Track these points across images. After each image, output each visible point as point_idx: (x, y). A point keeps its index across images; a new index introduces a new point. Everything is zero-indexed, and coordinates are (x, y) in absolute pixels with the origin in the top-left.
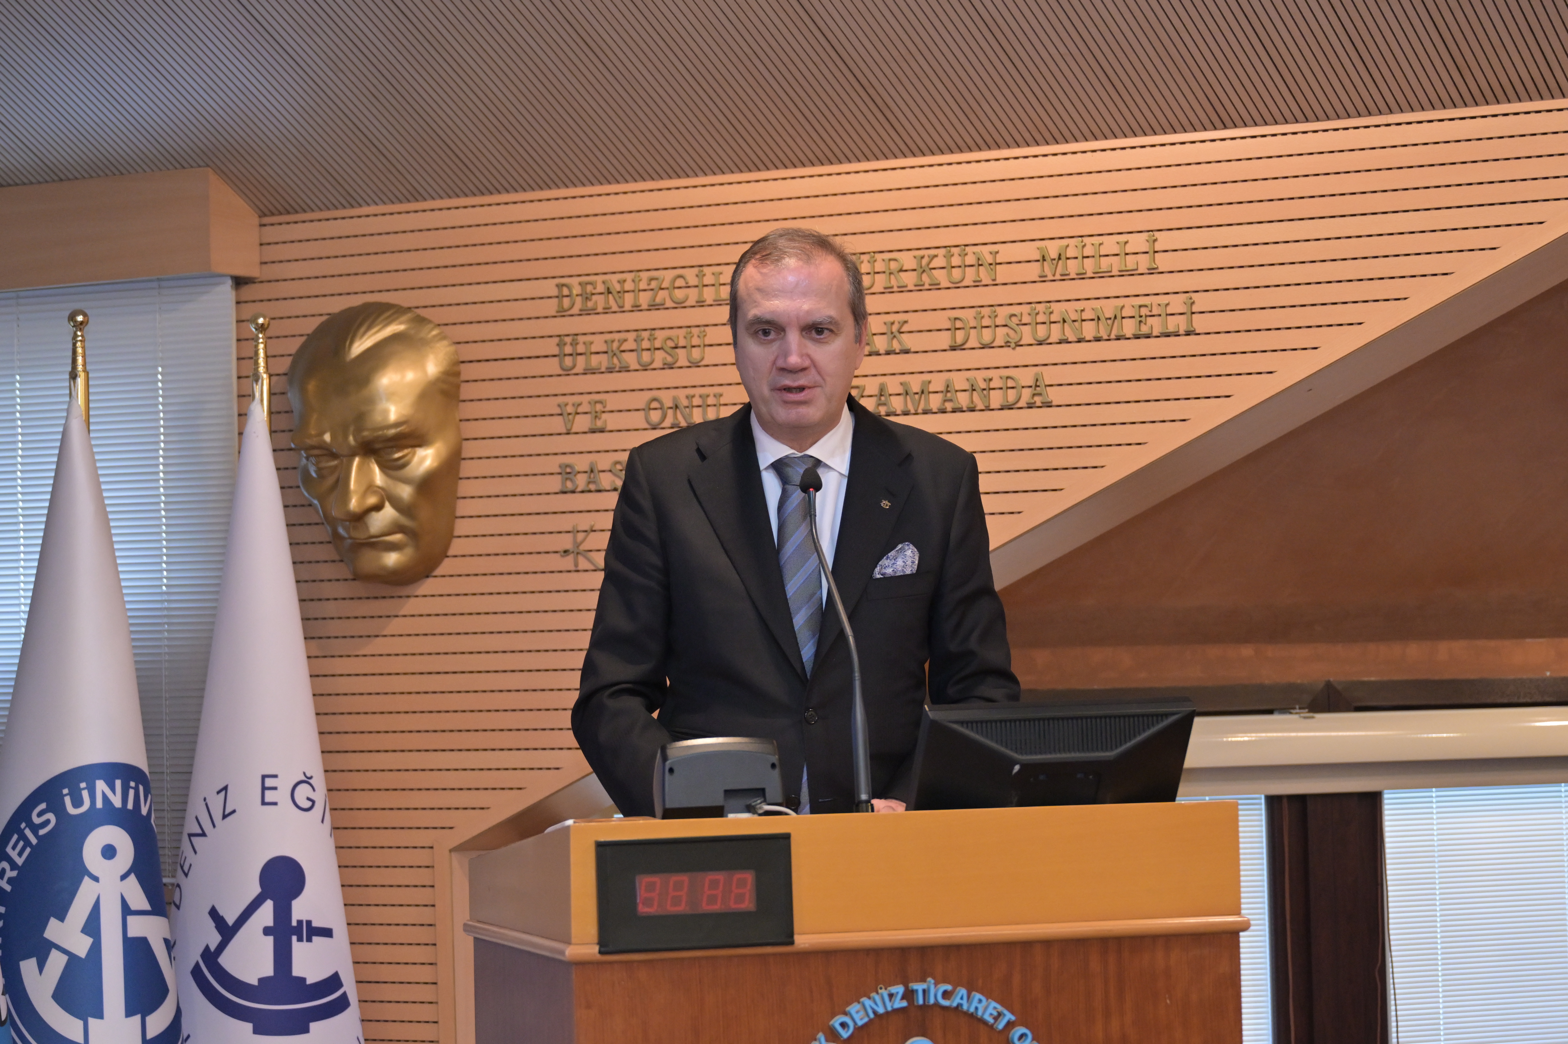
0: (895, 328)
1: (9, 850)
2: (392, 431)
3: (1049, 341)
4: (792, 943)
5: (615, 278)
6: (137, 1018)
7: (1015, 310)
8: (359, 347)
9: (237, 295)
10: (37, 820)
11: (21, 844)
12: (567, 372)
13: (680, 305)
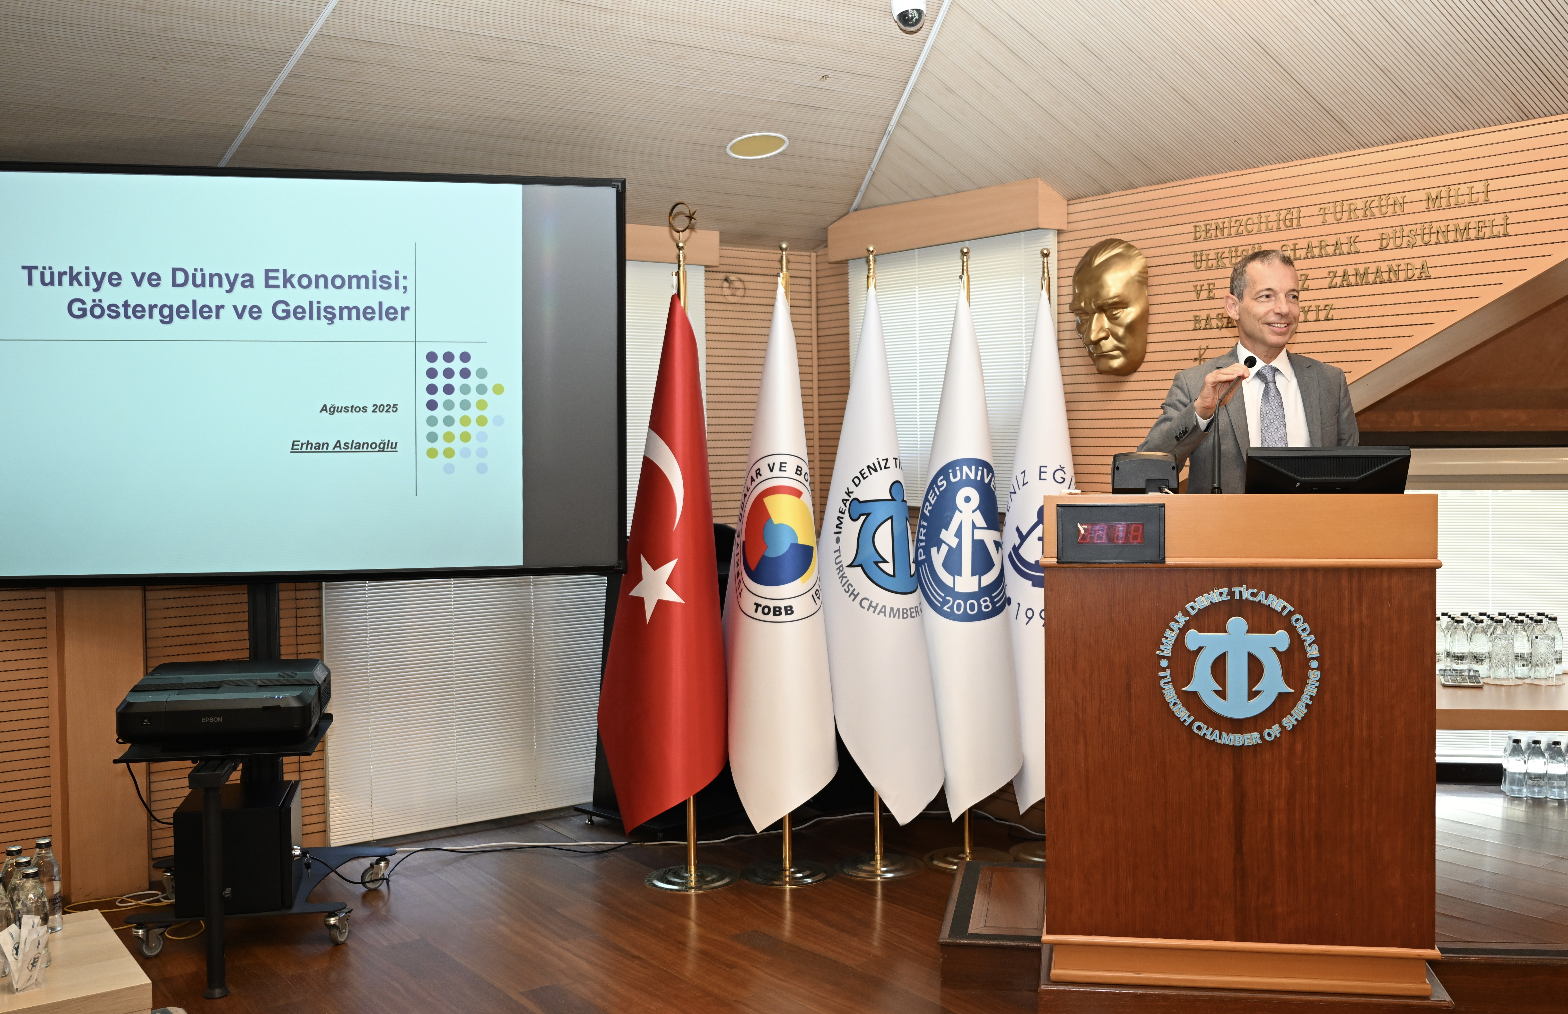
0: (1352, 240)
1: (929, 497)
2: (1111, 301)
3: (1430, 243)
4: (1164, 562)
5: (1220, 221)
6: (977, 577)
7: (1414, 227)
8: (1098, 261)
9: (1058, 239)
10: (939, 484)
11: (933, 494)
12: (1198, 269)
13: (1250, 233)
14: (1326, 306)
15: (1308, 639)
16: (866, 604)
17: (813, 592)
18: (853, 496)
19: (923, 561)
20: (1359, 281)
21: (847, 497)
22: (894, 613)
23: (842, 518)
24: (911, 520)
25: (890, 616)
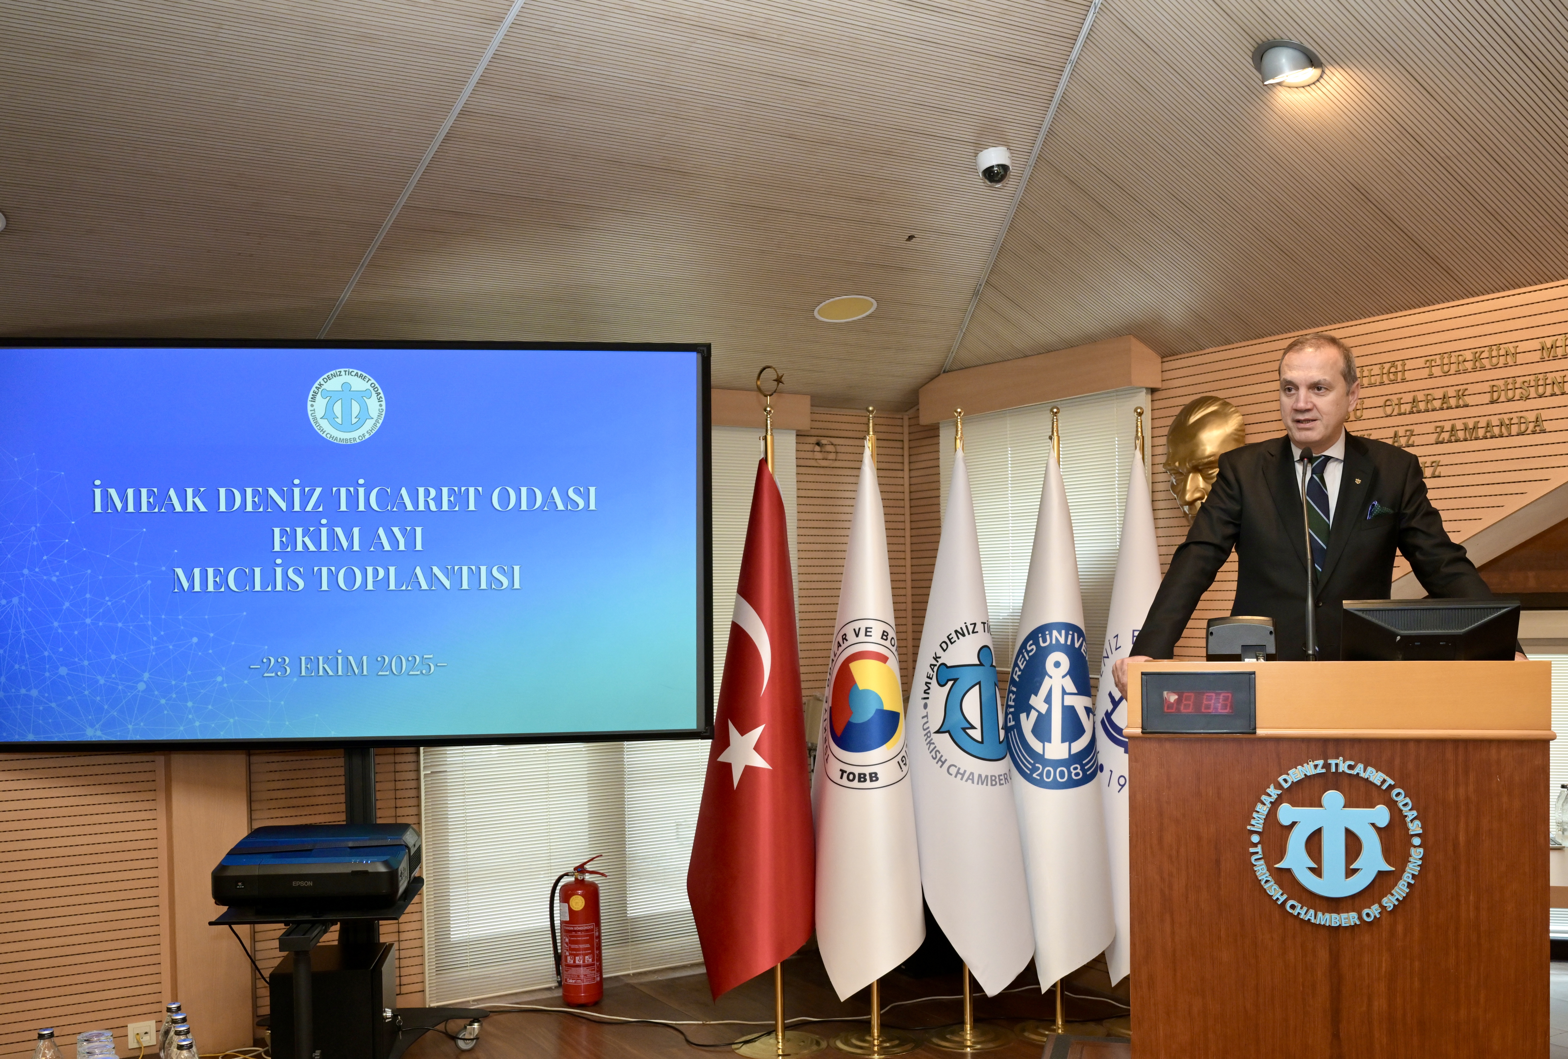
0: (1460, 393)
1: (1018, 662)
2: (1206, 460)
3: (1545, 395)
4: (1255, 733)
6: (1067, 743)
7: (1527, 378)
8: (1193, 419)
9: (1152, 397)
10: (1029, 649)
11: (1023, 659)
14: (1433, 462)
15: (1411, 815)
16: (953, 770)
17: (899, 758)
18: (941, 661)
19: (1012, 727)
20: (1468, 436)
21: (934, 662)
22: (983, 780)
23: (930, 683)
24: (1000, 684)
25: (978, 784)
